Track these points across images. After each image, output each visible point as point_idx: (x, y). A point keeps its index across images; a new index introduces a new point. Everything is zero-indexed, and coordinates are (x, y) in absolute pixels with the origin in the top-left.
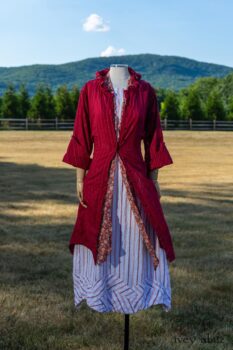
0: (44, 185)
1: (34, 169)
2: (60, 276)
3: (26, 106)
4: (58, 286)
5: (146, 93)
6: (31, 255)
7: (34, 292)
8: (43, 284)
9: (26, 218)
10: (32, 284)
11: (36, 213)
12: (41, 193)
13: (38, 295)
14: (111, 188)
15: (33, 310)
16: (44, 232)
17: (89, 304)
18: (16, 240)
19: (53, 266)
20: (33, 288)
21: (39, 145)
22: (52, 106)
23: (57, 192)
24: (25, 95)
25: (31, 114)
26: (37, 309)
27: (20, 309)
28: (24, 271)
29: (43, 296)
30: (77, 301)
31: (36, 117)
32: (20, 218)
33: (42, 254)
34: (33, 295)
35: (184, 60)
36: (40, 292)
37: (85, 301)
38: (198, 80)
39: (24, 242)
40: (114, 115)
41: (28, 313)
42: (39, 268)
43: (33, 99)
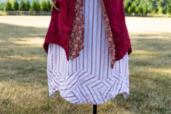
2: (41, 72)
3: (29, 6)
6: (26, 61)
7: (25, 81)
8: (31, 76)
9: (25, 45)
10: (24, 76)
11: (30, 42)
12: (33, 35)
13: (26, 84)
15: (22, 94)
18: (18, 53)
19: (37, 66)
20: (25, 79)
21: (34, 20)
22: (39, 7)
23: (41, 35)
24: (28, 2)
25: (31, 10)
26: (25, 94)
27: (13, 94)
28: (20, 69)
29: (30, 84)
30: (51, 92)
31: (33, 11)
32: (22, 45)
33: (32, 60)
34: (23, 84)
36: (28, 82)
37: (58, 92)
39: (22, 55)
41: (18, 97)
42: (29, 67)
43: (32, 5)
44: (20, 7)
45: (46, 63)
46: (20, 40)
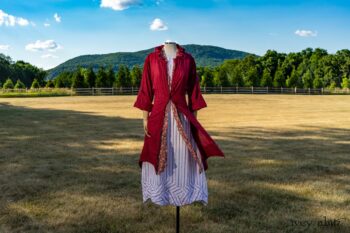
0: (124, 129)
1: (118, 120)
2: (135, 186)
3: (113, 79)
4: (133, 193)
5: (188, 61)
6: (115, 173)
7: (117, 196)
8: (123, 191)
9: (112, 151)
10: (116, 191)
11: (118, 147)
13: (119, 199)
14: (166, 123)
15: (116, 208)
16: (123, 159)
17: (154, 201)
18: (105, 164)
19: (130, 180)
20: (117, 194)
21: (120, 104)
22: (129, 79)
23: (133, 134)
24: (112, 72)
25: (115, 85)
26: (119, 207)
27: (107, 207)
28: (110, 183)
29: (123, 199)
30: (145, 199)
31: (119, 86)
32: (108, 151)
33: (122, 172)
34: (116, 198)
35: (217, 48)
36: (121, 197)
37: (149, 199)
38: (226, 61)
39: (110, 165)
40: (167, 75)
41: (112, 209)
42: (121, 181)
43: (117, 75)
44: (98, 80)
45: (140, 176)
46: (104, 144)
